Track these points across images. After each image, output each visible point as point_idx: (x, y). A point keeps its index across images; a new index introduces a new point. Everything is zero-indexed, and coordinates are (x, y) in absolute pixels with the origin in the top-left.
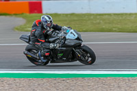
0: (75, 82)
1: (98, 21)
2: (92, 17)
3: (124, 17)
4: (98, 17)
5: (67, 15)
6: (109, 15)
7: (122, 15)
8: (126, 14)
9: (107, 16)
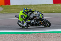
0: (25, 36)
1: (35, 8)
2: (32, 6)
3: (47, 6)
4: (35, 6)
5: (21, 6)
6: (40, 5)
7: (46, 5)
8: (48, 5)
9: (39, 6)
